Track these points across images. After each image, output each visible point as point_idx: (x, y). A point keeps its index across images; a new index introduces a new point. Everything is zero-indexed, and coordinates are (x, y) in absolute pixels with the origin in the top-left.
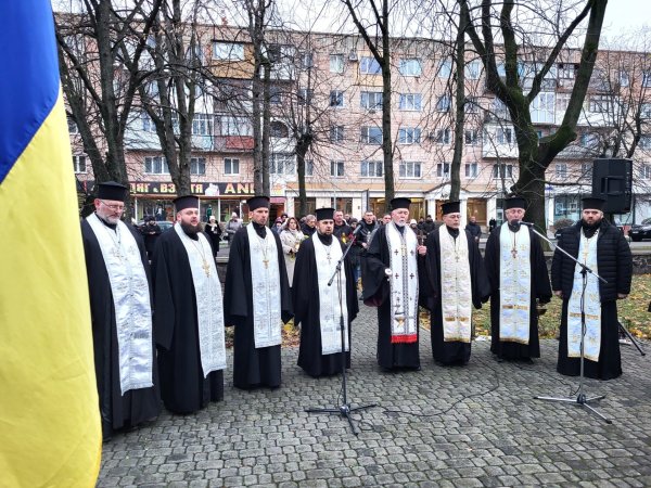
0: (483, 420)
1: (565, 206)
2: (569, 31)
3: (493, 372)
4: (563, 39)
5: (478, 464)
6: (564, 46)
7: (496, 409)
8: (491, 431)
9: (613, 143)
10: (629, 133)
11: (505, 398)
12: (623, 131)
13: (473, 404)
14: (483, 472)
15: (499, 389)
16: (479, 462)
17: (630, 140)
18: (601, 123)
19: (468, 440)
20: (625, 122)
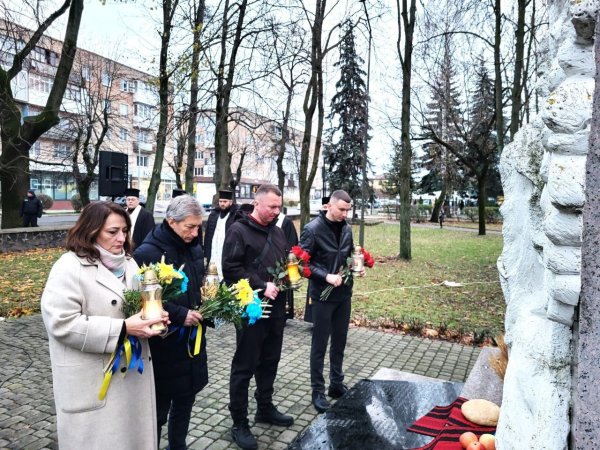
0: (29, 396)
1: (40, 182)
2: (49, 21)
3: (22, 351)
4: (43, 27)
5: (40, 436)
6: (45, 33)
7: (38, 383)
8: (42, 404)
9: (85, 130)
10: (98, 124)
11: (43, 371)
12: (94, 122)
13: (13, 386)
14: (49, 440)
15: (35, 364)
16: (42, 434)
17: (100, 130)
18: (76, 111)
19: (22, 418)
20: (95, 113)
